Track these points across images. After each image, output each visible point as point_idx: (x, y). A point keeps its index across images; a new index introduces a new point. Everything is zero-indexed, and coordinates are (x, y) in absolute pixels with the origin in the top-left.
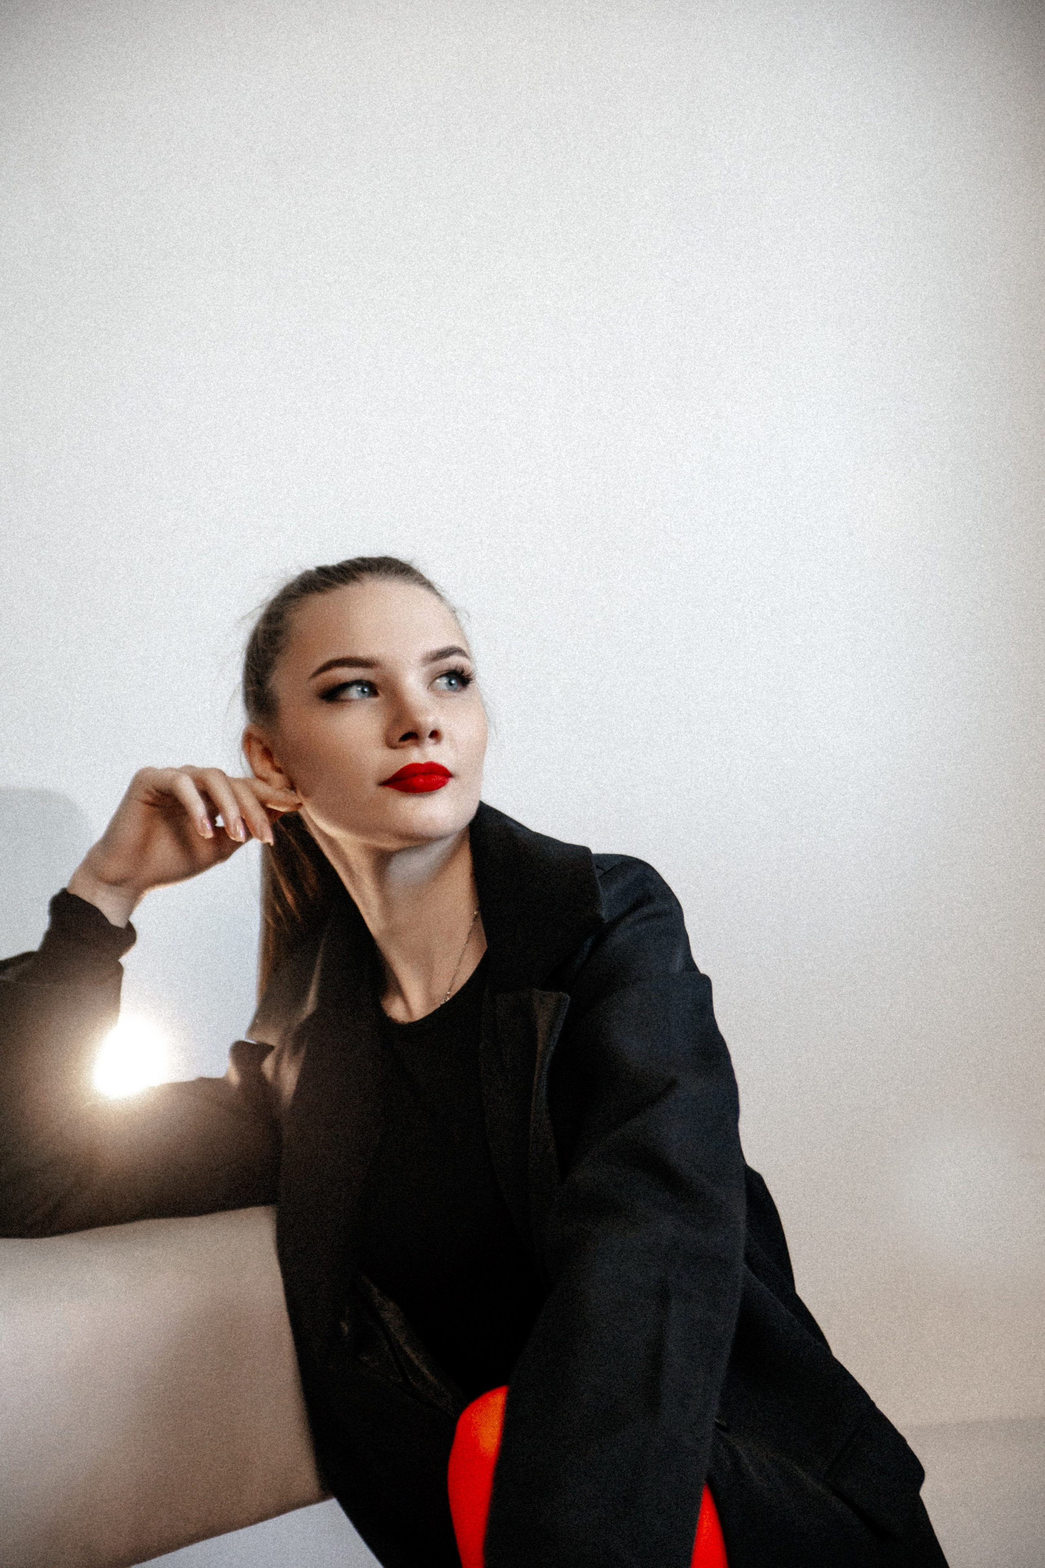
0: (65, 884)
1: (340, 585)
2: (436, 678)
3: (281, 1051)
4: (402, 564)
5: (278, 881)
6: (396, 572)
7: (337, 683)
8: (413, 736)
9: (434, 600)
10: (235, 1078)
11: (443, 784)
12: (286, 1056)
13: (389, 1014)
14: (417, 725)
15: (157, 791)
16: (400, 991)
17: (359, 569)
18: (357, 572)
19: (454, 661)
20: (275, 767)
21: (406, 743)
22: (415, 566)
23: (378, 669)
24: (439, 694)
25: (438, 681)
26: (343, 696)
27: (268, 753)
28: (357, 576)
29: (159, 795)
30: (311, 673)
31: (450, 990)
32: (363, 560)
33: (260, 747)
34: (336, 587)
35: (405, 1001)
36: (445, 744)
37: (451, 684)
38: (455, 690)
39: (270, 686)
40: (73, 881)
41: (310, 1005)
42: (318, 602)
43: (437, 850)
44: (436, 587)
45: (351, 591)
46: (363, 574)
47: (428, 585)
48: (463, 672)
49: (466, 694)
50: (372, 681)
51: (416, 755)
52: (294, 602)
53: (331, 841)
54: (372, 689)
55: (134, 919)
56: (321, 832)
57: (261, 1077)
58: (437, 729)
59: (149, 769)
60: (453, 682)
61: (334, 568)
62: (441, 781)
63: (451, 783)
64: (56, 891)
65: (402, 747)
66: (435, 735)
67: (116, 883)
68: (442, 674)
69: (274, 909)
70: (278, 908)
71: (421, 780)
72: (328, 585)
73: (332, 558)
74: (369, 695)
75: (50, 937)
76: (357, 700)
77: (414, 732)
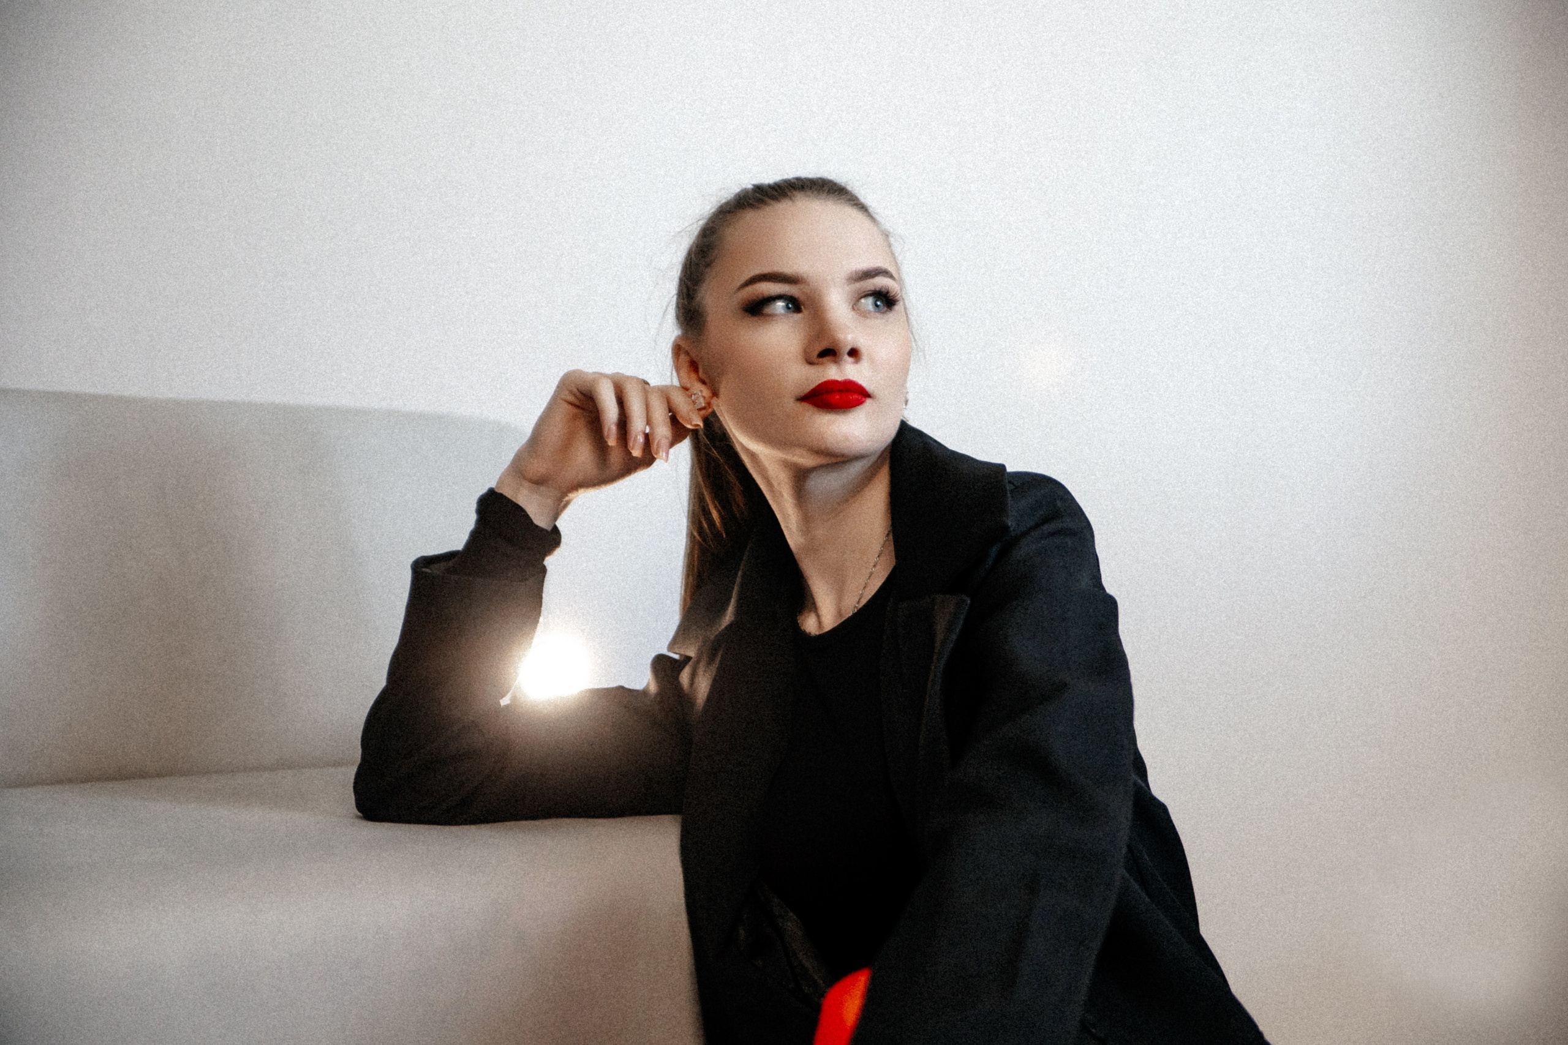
0: (493, 484)
1: (772, 202)
2: (862, 297)
3: (698, 662)
4: (835, 184)
5: (703, 494)
6: (829, 191)
7: (761, 296)
8: (830, 353)
9: (866, 223)
10: (653, 688)
11: (858, 403)
12: (702, 666)
13: (802, 628)
14: (835, 342)
15: (581, 393)
16: (814, 608)
17: (792, 187)
18: (790, 190)
19: (880, 282)
20: (699, 378)
21: (825, 359)
22: (849, 188)
23: (802, 287)
24: (864, 315)
25: (863, 301)
26: (768, 310)
27: (694, 366)
28: (789, 194)
29: (582, 397)
30: (739, 284)
31: (858, 602)
32: (798, 179)
33: (687, 359)
34: (769, 205)
35: (818, 616)
36: (864, 364)
37: (877, 306)
38: (880, 312)
39: (698, 299)
40: (501, 482)
41: (728, 617)
42: (750, 217)
43: (855, 470)
44: (871, 210)
45: (783, 207)
46: (796, 193)
47: (863, 208)
48: (888, 292)
49: (891, 316)
50: (796, 296)
51: (833, 373)
52: (729, 217)
53: (753, 455)
54: (795, 305)
55: (560, 524)
56: (744, 447)
57: (678, 686)
58: (855, 347)
59: (574, 372)
60: (879, 303)
61: (770, 186)
62: (857, 400)
63: (868, 402)
64: (484, 490)
65: (822, 364)
66: (854, 353)
67: (539, 482)
68: (867, 293)
69: (700, 522)
70: (704, 522)
71: (838, 397)
72: (761, 201)
73: (769, 177)
74: (794, 312)
75: (476, 536)
76: (782, 315)
77: (831, 348)
